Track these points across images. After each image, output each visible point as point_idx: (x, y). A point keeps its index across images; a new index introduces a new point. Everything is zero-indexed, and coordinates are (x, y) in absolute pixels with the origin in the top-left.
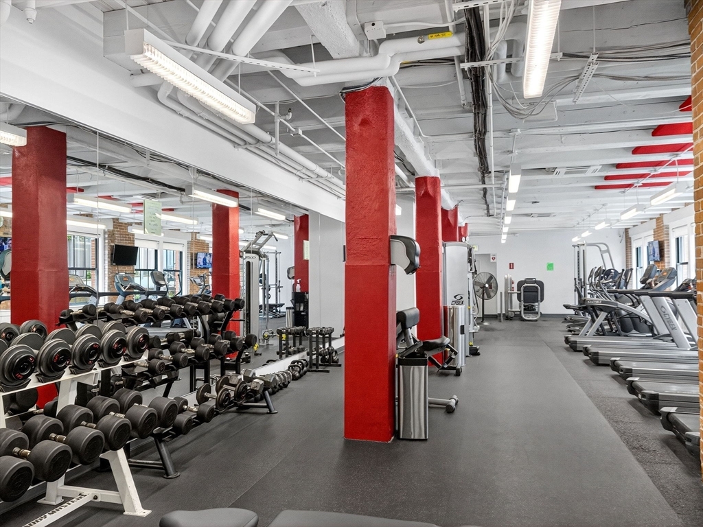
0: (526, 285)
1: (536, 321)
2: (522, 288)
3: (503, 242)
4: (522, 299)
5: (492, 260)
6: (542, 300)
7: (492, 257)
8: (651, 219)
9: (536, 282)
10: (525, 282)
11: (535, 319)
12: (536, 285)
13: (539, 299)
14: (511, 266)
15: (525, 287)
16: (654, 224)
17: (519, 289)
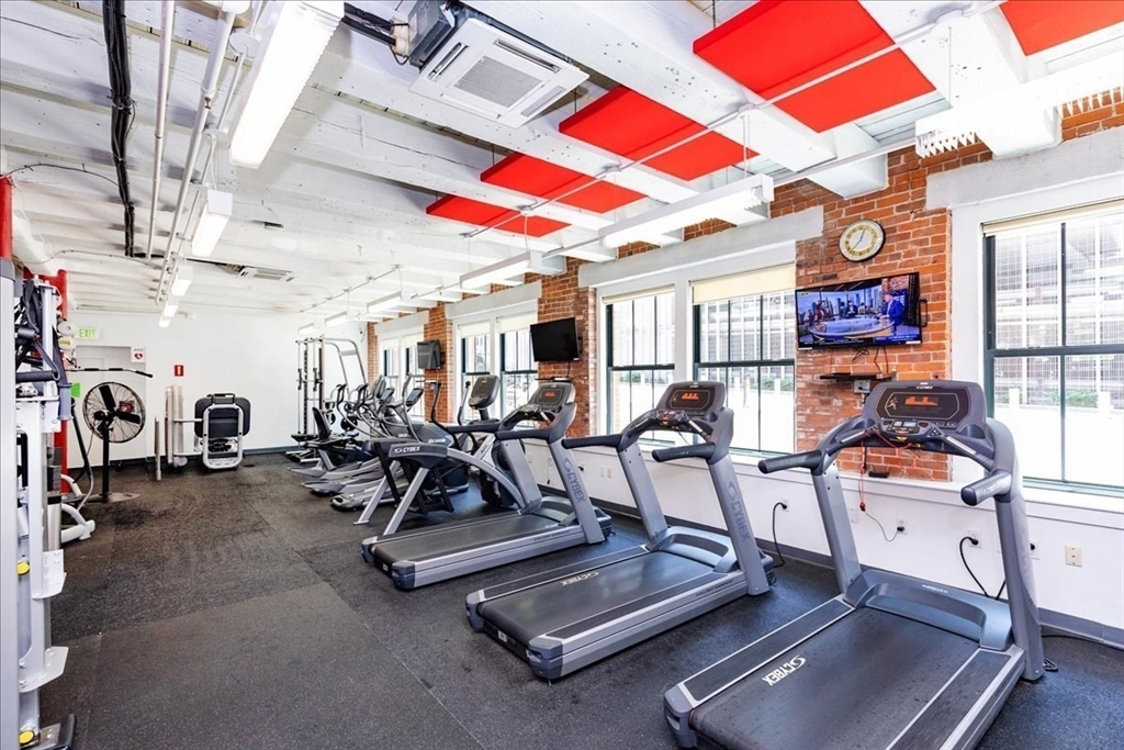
0: (213, 406)
1: (234, 469)
2: (206, 413)
3: (164, 324)
4: (206, 431)
5: (134, 360)
6: (246, 430)
7: (133, 353)
8: (419, 310)
9: (234, 400)
10: (212, 399)
11: (232, 465)
12: (234, 406)
13: (241, 429)
14: (179, 371)
15: (211, 412)
16: (425, 317)
17: (199, 413)
